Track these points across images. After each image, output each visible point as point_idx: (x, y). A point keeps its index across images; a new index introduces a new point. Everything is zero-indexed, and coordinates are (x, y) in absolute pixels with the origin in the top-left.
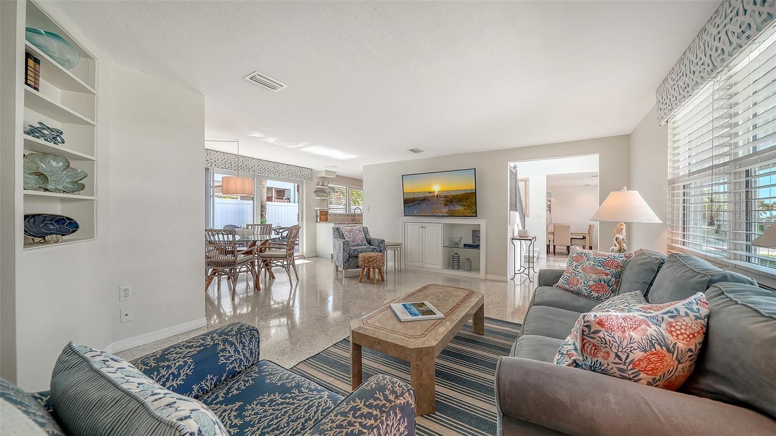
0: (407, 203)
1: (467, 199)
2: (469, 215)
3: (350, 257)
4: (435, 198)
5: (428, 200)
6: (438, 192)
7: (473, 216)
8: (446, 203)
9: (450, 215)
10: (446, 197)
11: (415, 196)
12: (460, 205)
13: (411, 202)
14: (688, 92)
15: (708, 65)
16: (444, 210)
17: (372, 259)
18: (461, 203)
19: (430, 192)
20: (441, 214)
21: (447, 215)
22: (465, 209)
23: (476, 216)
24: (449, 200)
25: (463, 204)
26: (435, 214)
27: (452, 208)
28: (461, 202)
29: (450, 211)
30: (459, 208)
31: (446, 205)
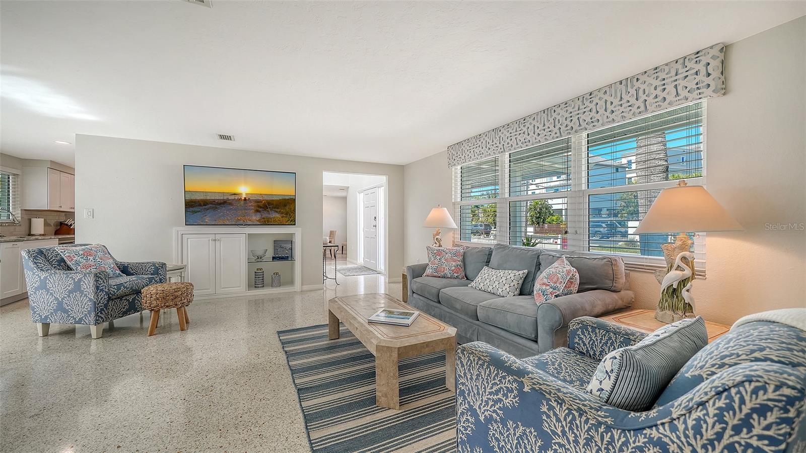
0: (192, 206)
1: (285, 206)
2: (287, 223)
3: (110, 298)
4: (242, 202)
5: (231, 204)
6: (247, 194)
7: (291, 225)
8: (258, 209)
9: (262, 223)
10: (257, 201)
11: (208, 198)
12: (277, 212)
13: (200, 205)
14: (481, 157)
15: (501, 149)
16: (254, 218)
17: (180, 293)
18: (277, 210)
19: (235, 194)
20: (249, 223)
21: (259, 224)
22: (282, 217)
23: (295, 225)
24: (261, 205)
25: (280, 211)
26: (241, 222)
27: (265, 215)
28: (278, 208)
29: (263, 218)
30: (275, 215)
31: (257, 211)
